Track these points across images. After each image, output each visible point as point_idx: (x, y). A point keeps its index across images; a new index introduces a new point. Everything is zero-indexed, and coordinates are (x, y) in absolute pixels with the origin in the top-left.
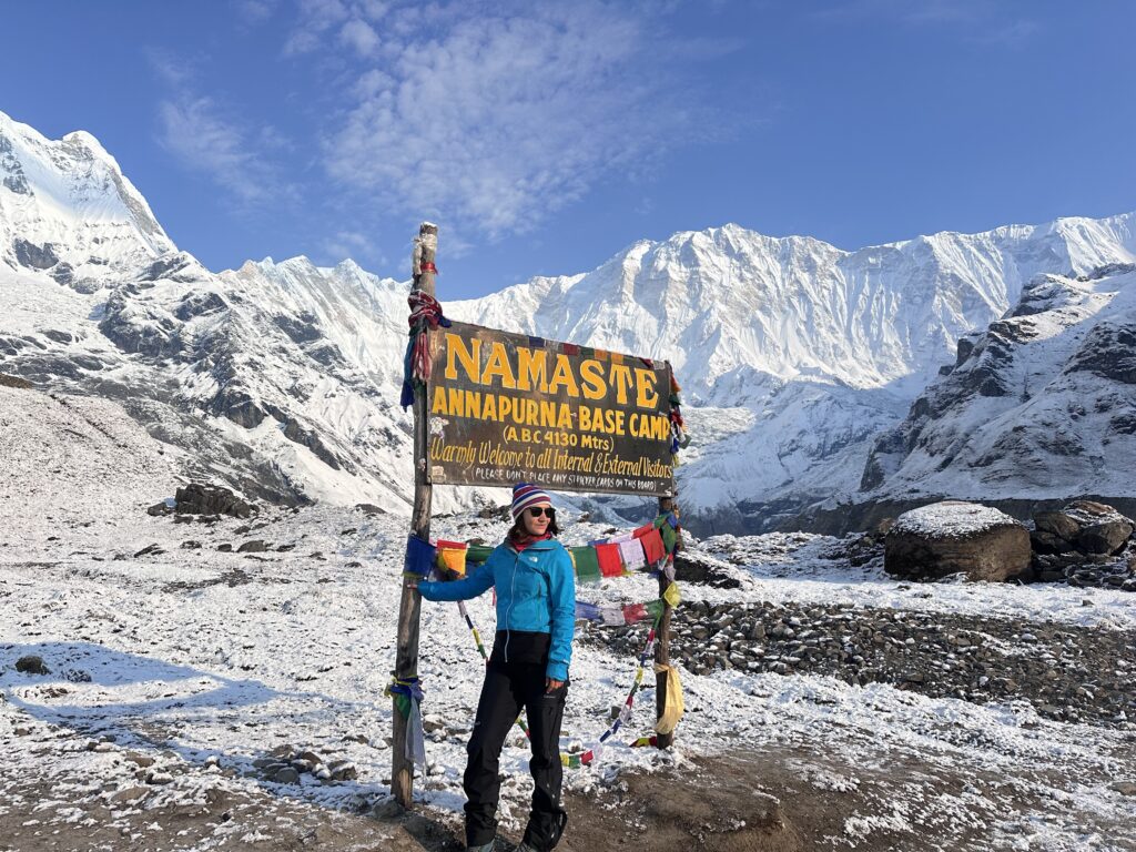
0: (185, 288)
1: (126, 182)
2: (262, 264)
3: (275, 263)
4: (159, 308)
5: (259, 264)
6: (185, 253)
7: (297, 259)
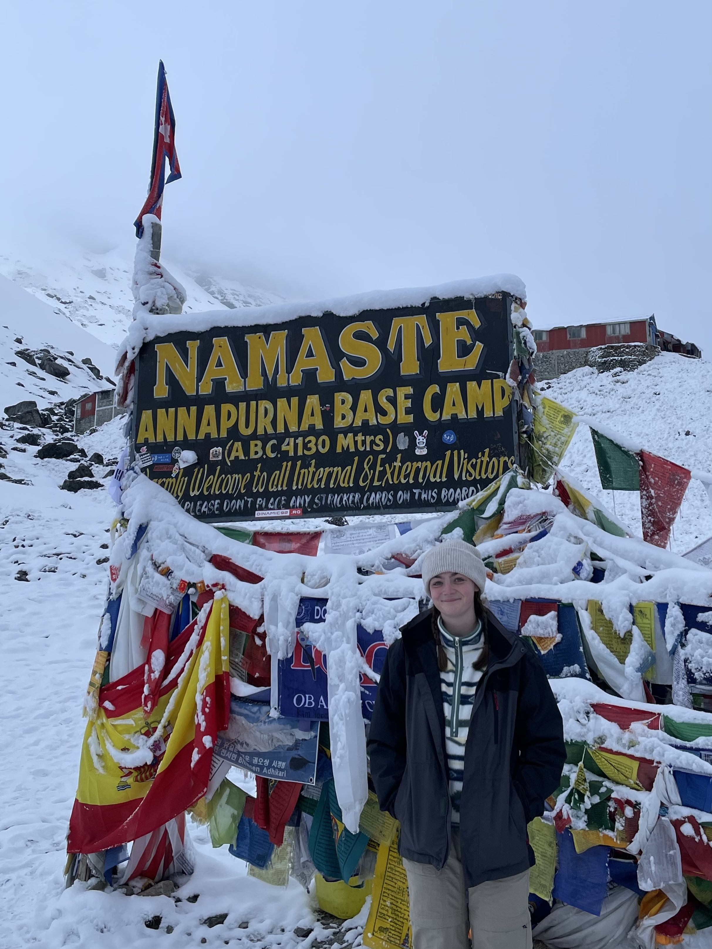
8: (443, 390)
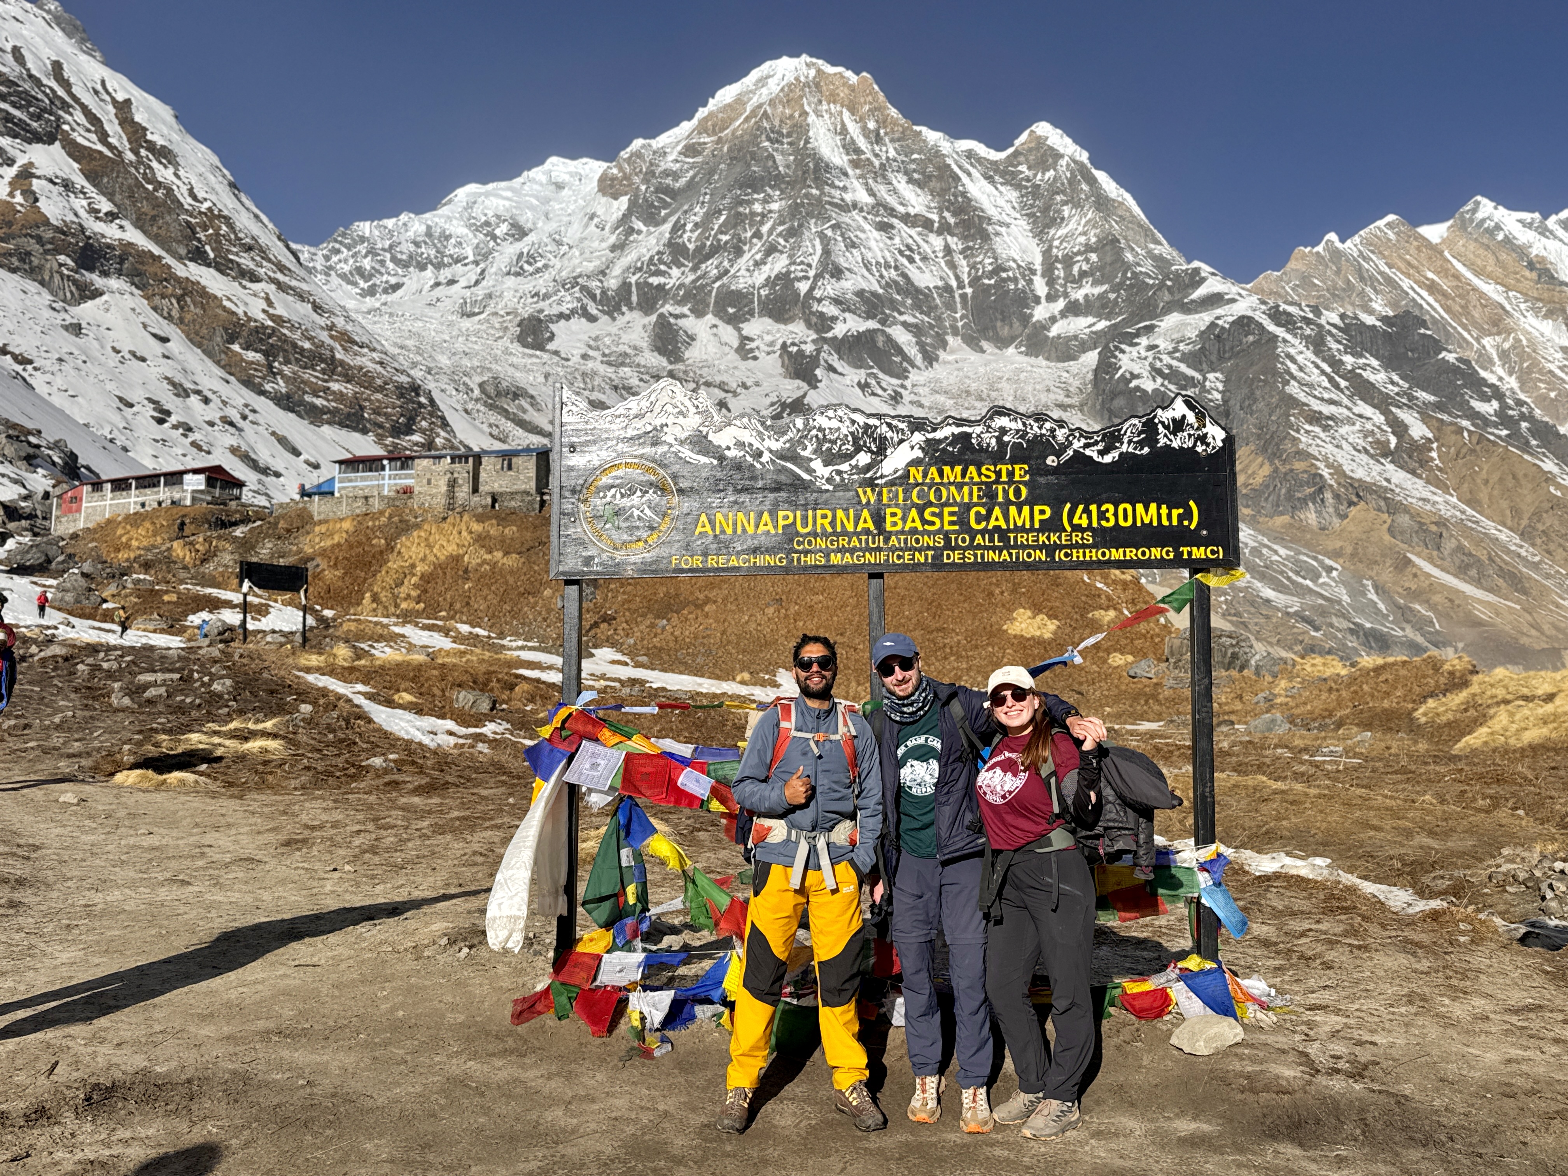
0: (1205, 318)
1: (1102, 177)
2: (1320, 248)
3: (1343, 241)
4: (1166, 359)
5: (1316, 249)
6: (1196, 264)
7: (1381, 223)
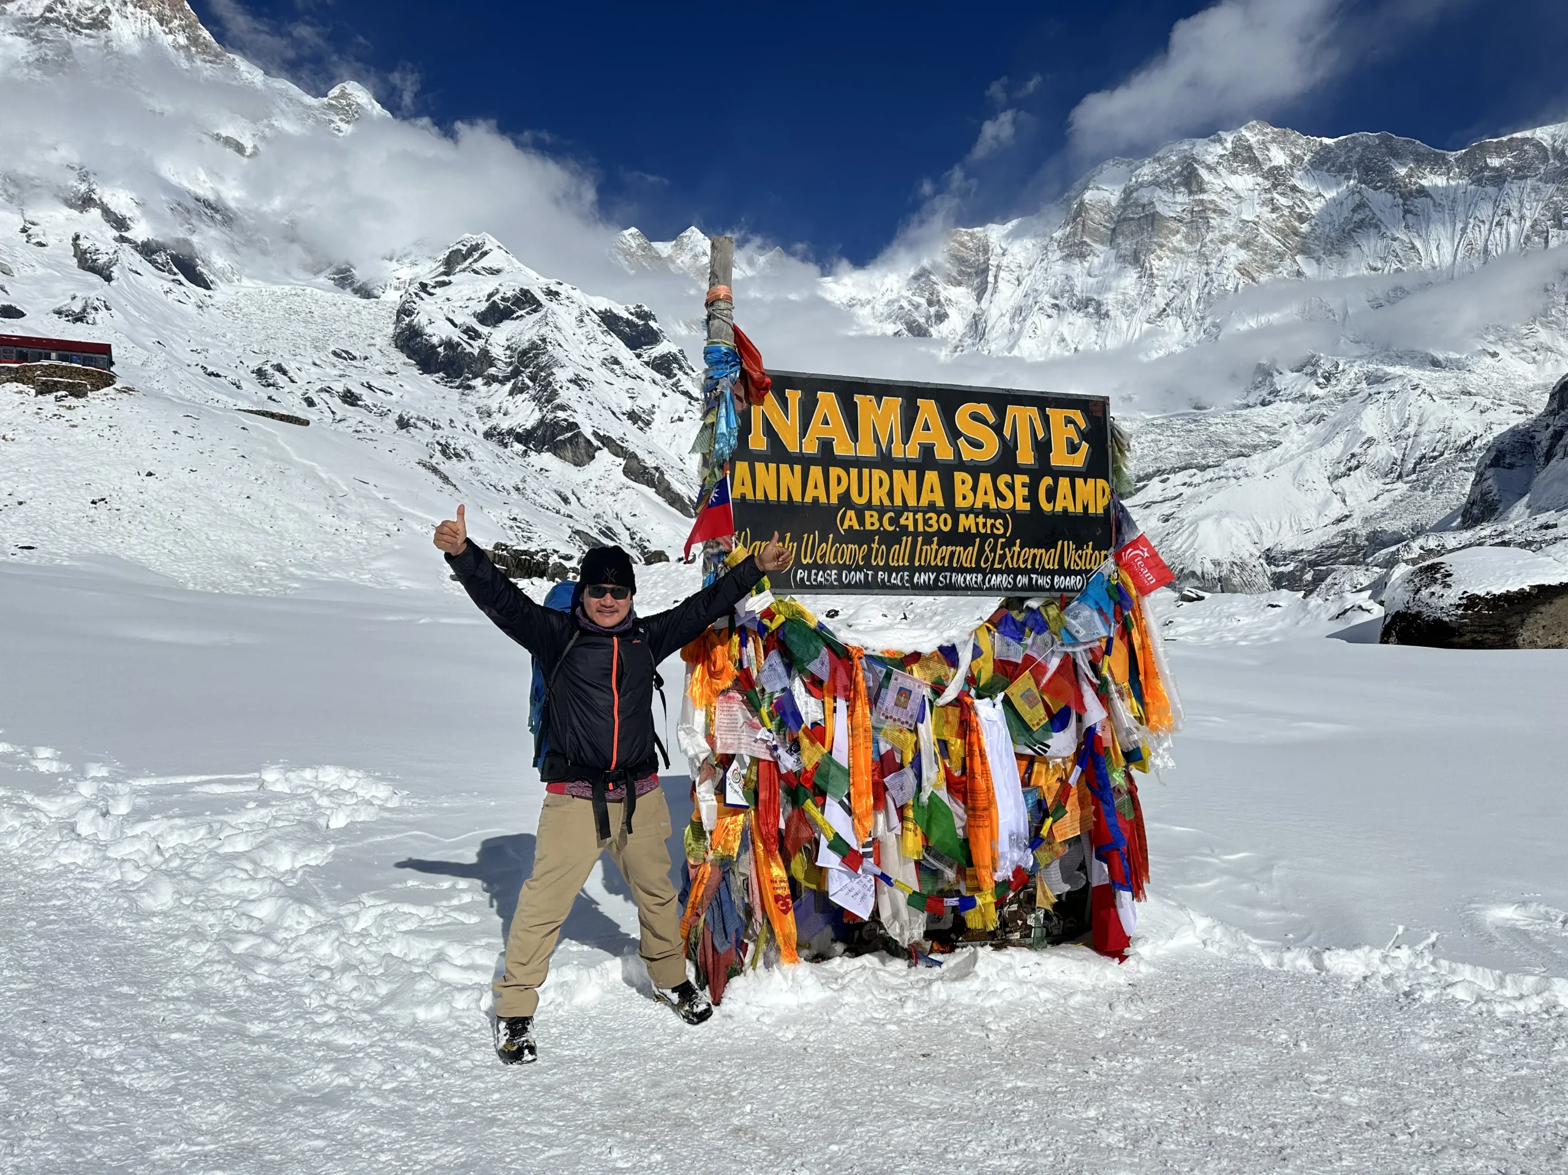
8: (1056, 482)
